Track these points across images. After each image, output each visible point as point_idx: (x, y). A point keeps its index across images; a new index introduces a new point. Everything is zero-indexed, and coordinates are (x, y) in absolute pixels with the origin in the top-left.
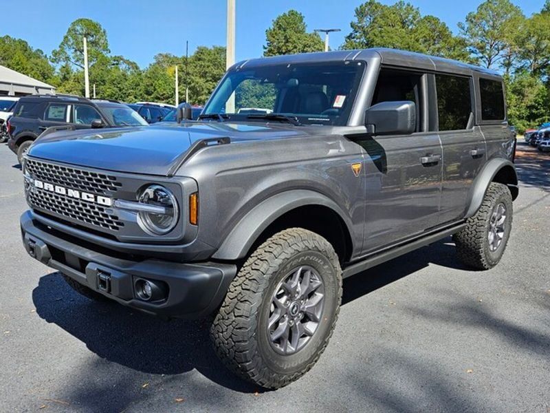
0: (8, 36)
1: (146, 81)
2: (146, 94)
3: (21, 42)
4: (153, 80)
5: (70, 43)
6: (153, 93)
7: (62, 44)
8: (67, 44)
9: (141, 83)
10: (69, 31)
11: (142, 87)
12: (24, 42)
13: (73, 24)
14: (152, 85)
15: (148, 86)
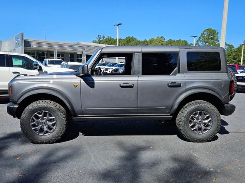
0: (180, 40)
1: (234, 53)
2: (233, 59)
3: (184, 41)
4: (238, 52)
5: (201, 40)
6: (237, 58)
7: (198, 40)
8: (200, 40)
9: (231, 54)
10: (202, 35)
11: (232, 56)
12: (185, 41)
13: (204, 32)
14: (237, 55)
15: (235, 55)
